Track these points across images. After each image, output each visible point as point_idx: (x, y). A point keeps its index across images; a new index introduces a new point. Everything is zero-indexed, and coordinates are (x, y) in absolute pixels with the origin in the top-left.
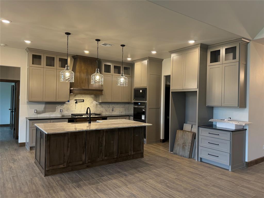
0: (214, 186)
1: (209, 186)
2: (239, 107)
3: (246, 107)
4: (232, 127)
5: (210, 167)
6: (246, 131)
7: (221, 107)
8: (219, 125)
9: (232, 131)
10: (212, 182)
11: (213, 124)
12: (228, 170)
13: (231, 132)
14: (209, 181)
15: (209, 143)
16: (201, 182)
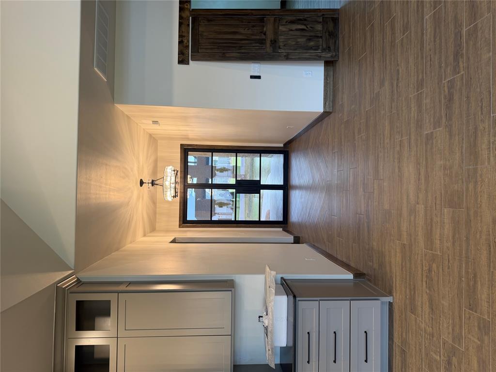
0: (473, 306)
1: (486, 317)
2: (233, 289)
3: (233, 280)
4: (281, 304)
5: (403, 352)
6: (285, 278)
7: (233, 335)
8: (282, 339)
9: (295, 297)
10: (460, 317)
11: (279, 363)
12: (390, 304)
13: (298, 299)
14: (461, 327)
15: (335, 362)
16: (479, 349)
